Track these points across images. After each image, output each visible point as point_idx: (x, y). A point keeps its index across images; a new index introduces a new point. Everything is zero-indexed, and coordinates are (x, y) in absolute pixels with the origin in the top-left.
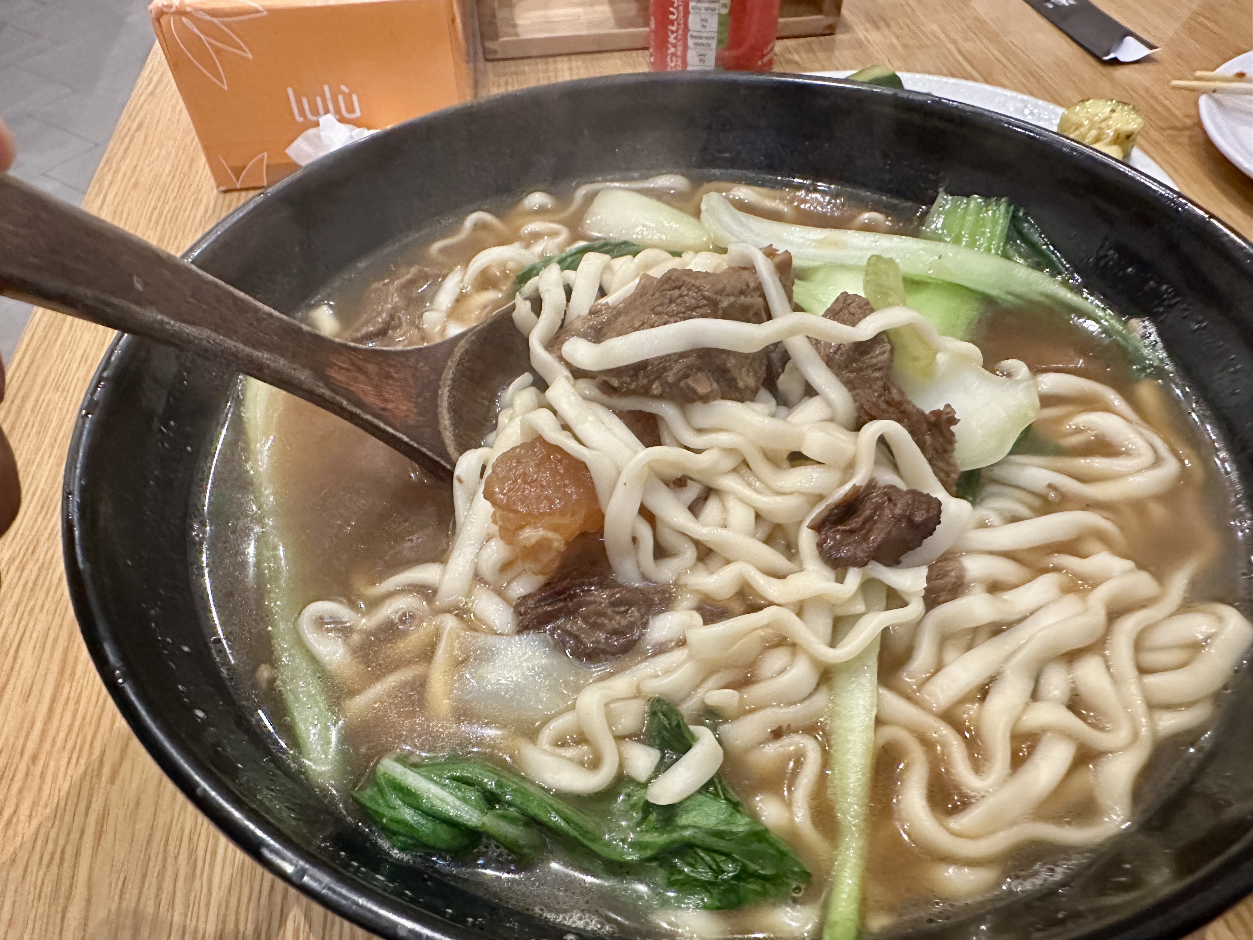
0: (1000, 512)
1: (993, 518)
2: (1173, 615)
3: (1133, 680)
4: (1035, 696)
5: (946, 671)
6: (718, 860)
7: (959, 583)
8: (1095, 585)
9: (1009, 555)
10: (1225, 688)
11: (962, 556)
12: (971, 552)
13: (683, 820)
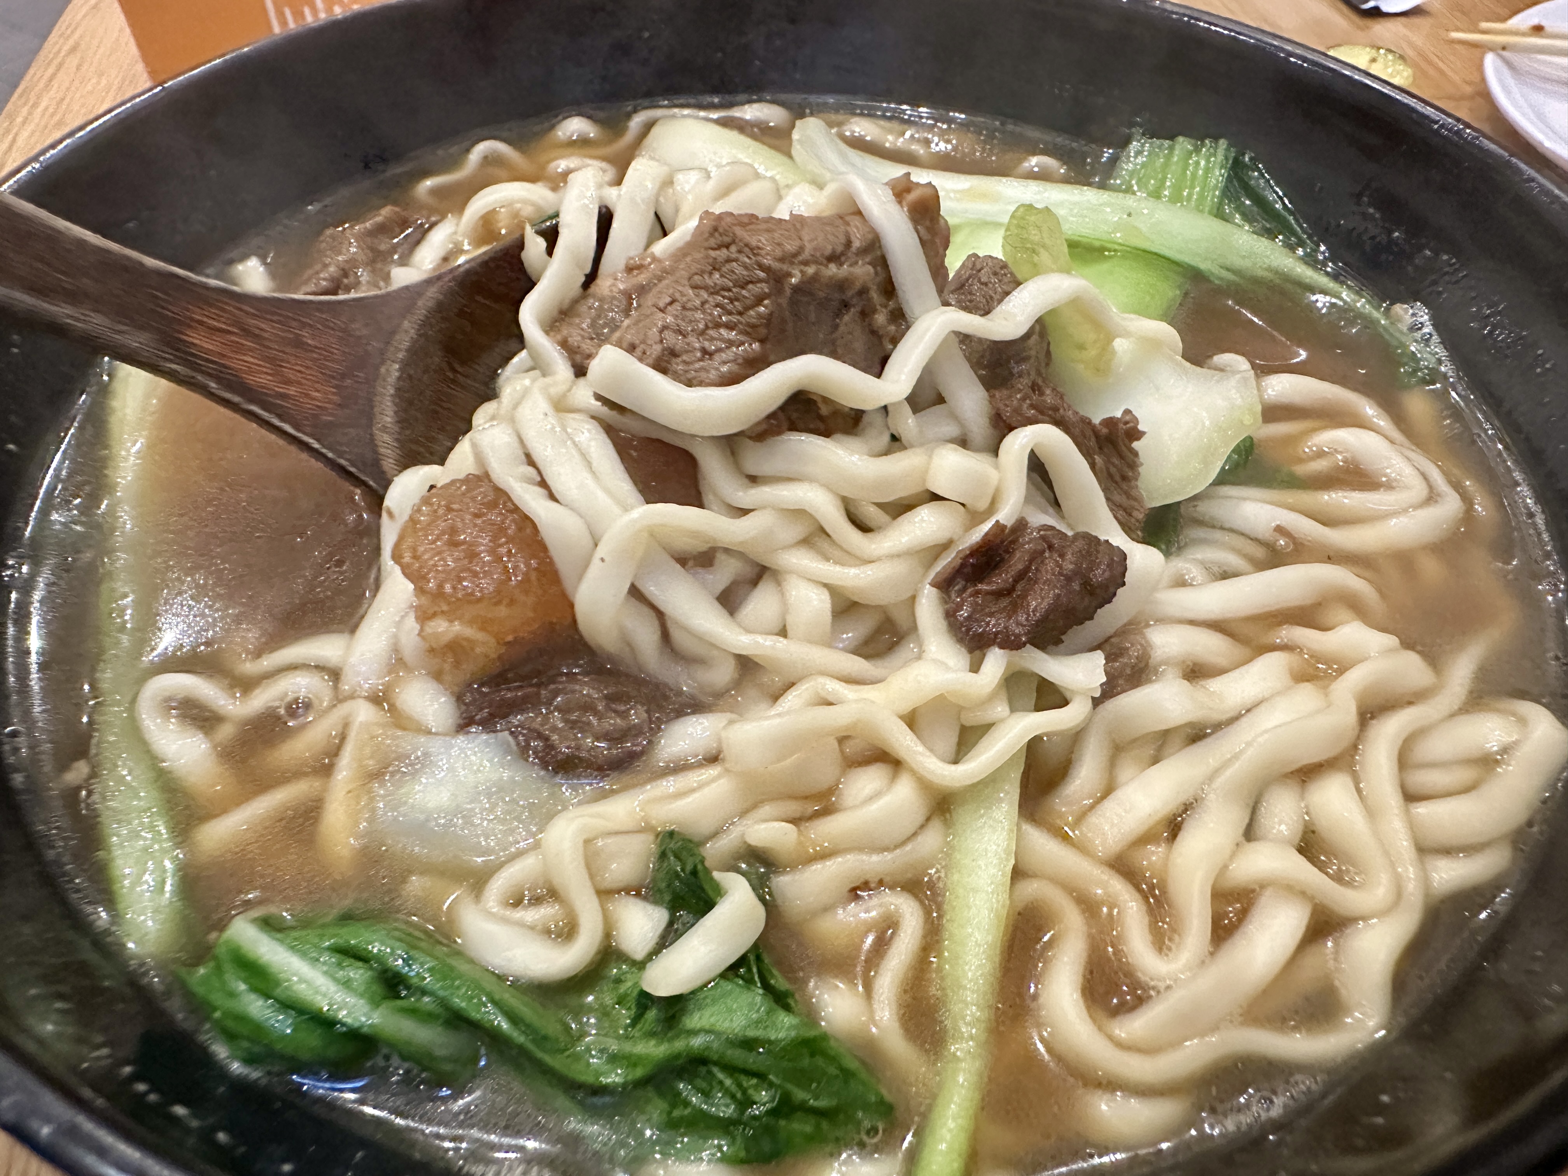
0: (1206, 566)
1: (1194, 572)
2: (1452, 715)
3: (1396, 811)
4: (1250, 833)
5: (1119, 794)
6: (745, 1084)
7: (1142, 665)
8: (1341, 671)
9: (1218, 626)
10: (1530, 824)
11: (1148, 626)
12: (1163, 620)
13: (695, 1020)
